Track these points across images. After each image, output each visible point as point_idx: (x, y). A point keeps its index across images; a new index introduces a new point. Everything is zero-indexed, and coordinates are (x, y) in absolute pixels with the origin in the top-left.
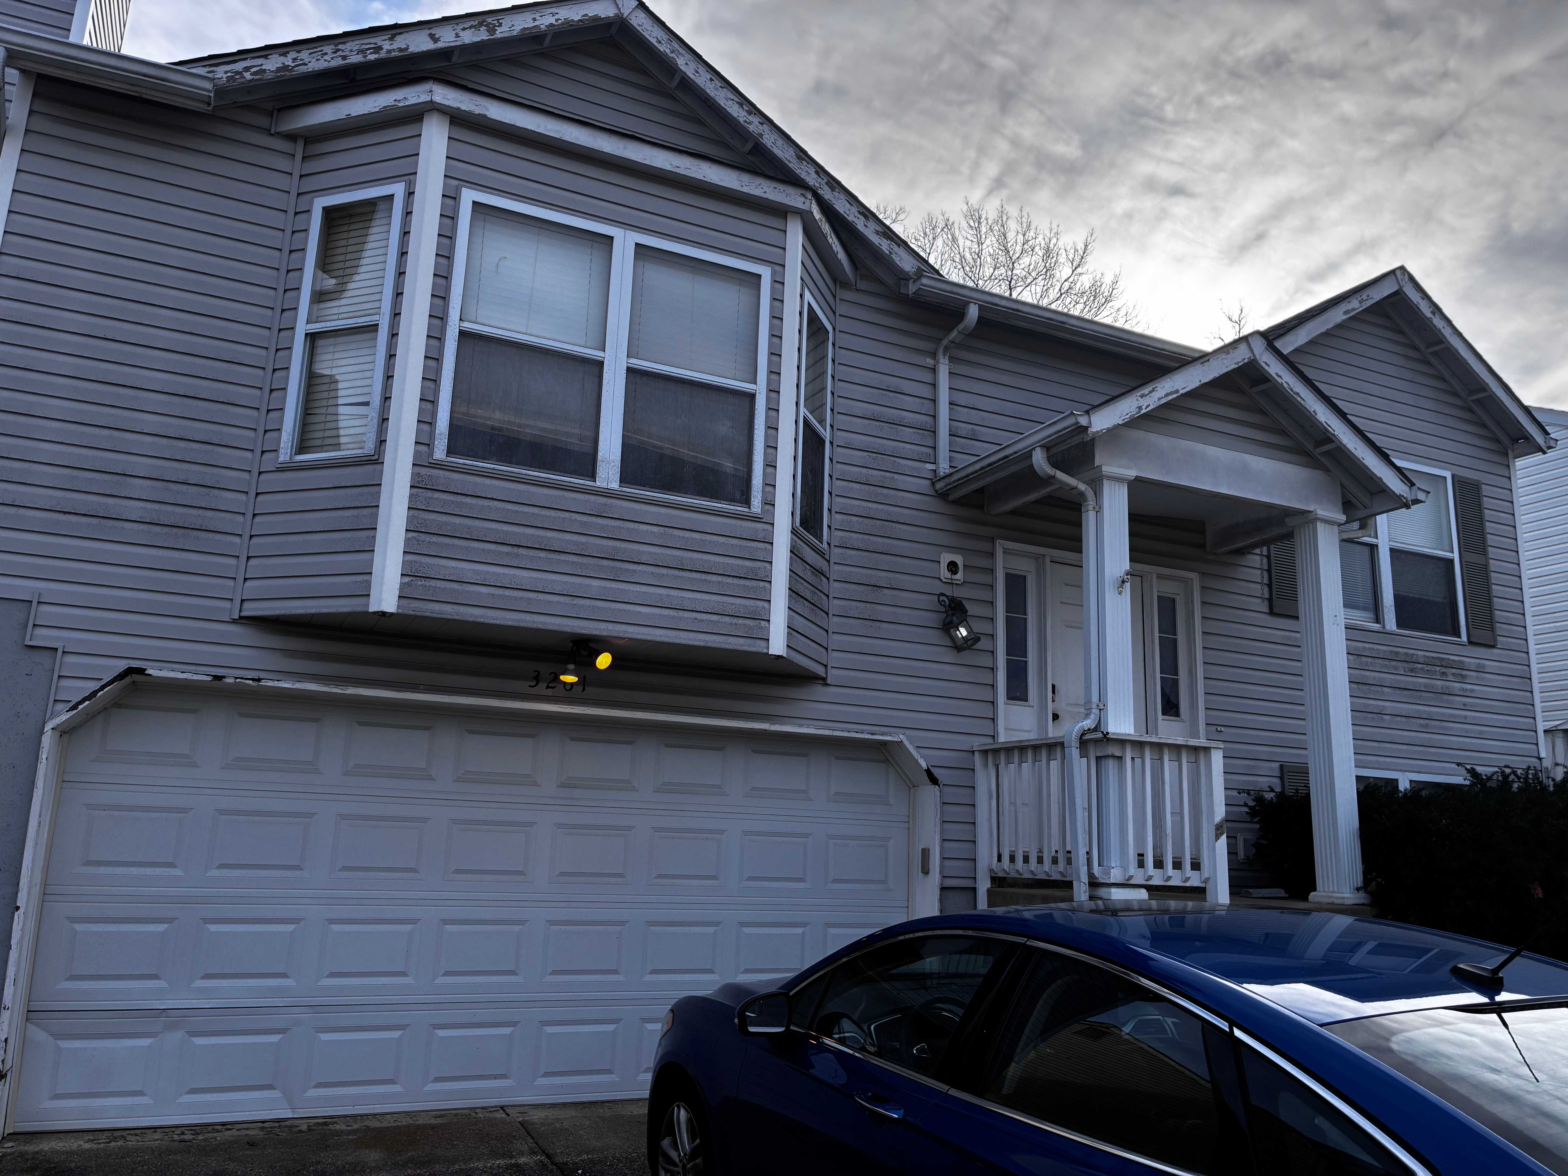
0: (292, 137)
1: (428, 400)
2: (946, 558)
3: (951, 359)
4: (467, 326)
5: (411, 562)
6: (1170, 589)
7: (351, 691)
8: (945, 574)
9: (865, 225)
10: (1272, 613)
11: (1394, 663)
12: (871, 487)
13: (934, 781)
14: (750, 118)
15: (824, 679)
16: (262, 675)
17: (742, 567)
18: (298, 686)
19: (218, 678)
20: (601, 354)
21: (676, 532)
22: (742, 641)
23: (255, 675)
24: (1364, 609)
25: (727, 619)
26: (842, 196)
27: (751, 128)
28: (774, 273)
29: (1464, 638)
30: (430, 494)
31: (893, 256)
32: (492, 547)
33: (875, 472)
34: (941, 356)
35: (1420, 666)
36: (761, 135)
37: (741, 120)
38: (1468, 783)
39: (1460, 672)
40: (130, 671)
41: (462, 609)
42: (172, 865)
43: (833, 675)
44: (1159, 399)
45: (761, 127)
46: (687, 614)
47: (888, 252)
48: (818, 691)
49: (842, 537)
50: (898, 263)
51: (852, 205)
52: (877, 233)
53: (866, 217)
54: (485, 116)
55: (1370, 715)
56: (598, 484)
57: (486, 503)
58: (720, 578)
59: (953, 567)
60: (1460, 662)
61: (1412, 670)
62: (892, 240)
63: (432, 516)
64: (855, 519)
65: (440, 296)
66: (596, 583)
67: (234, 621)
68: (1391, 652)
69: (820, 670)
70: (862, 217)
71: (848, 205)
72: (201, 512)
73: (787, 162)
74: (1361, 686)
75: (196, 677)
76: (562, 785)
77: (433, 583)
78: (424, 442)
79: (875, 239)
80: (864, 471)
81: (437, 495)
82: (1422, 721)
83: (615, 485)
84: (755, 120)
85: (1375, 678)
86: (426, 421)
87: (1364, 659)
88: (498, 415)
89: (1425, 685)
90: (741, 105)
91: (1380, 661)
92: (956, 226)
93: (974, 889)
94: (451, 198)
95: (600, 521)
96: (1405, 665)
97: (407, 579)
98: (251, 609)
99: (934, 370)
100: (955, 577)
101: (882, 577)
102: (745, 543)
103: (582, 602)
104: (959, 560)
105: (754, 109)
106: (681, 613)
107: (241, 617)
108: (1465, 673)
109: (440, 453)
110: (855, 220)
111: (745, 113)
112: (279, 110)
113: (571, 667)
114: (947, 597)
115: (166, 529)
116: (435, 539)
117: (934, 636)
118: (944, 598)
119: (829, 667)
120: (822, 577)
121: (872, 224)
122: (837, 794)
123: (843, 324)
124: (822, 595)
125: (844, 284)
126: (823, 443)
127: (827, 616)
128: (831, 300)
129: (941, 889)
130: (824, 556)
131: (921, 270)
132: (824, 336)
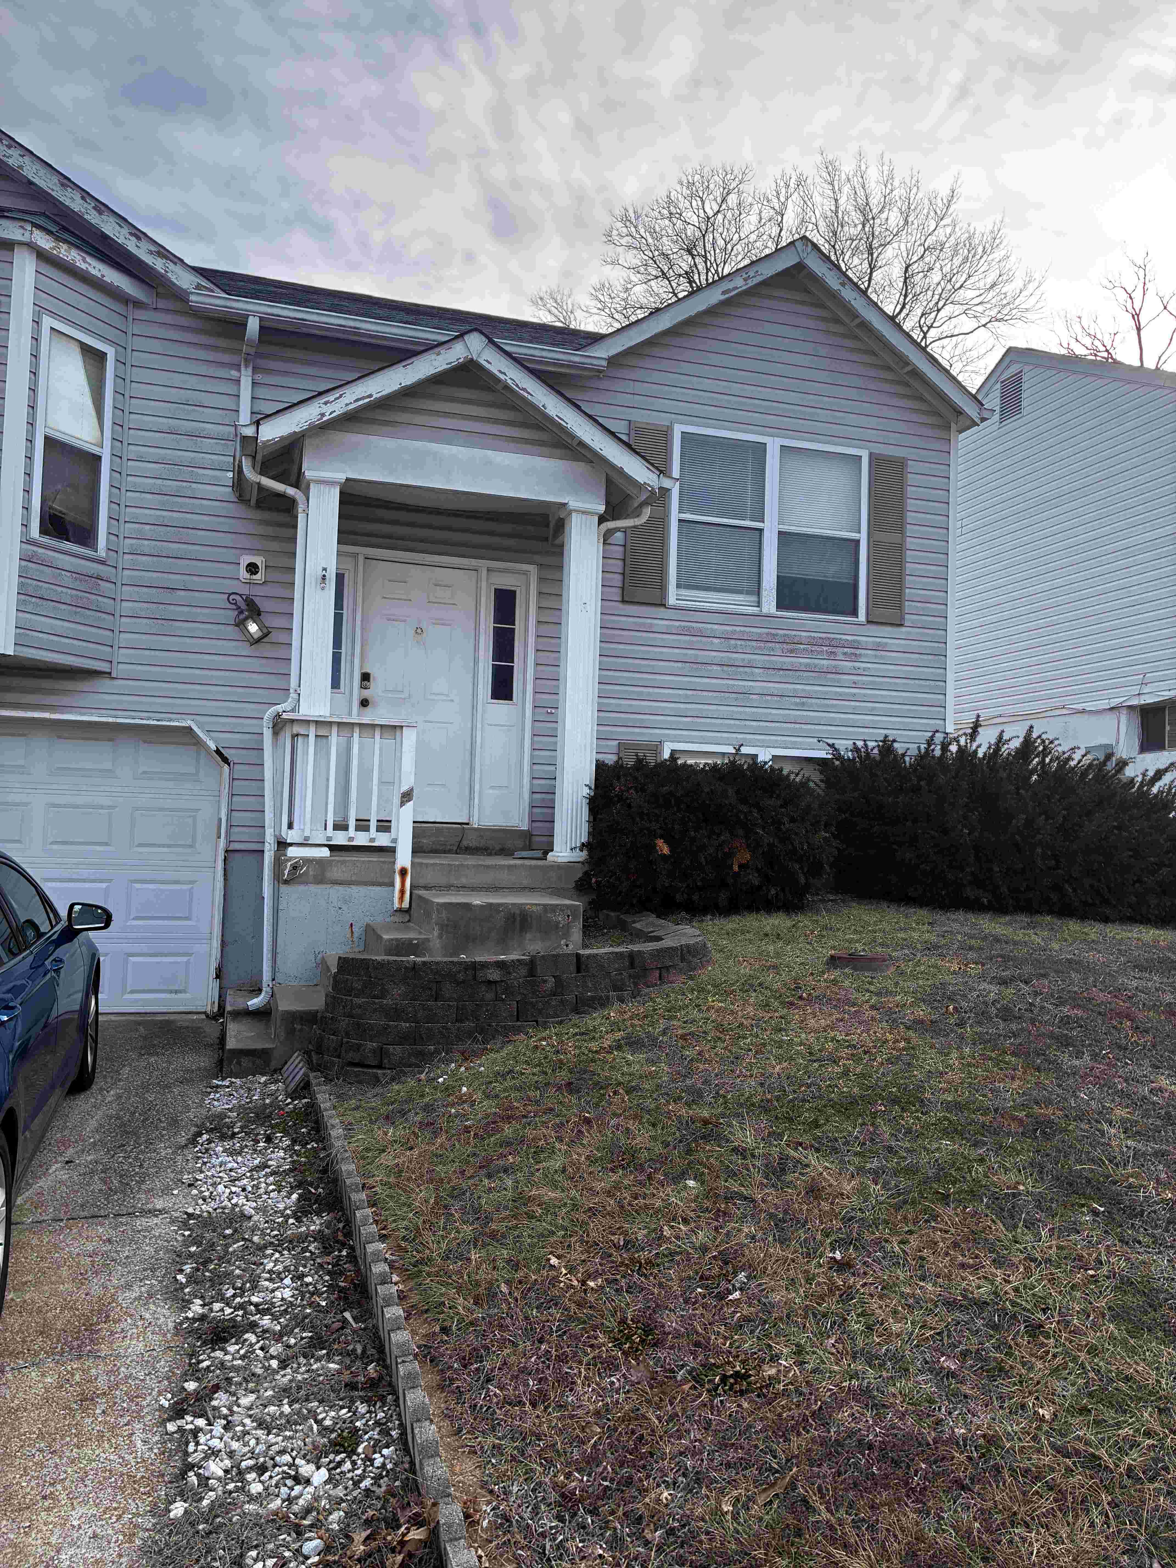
2: (246, 560)
3: (255, 370)
6: (506, 582)
8: (244, 574)
9: (137, 247)
10: (623, 601)
11: (770, 645)
12: (169, 497)
13: (225, 760)
15: (110, 673)
24: (748, 593)
26: (112, 219)
27: (11, 162)
29: (862, 616)
33: (173, 483)
34: (243, 369)
35: (802, 646)
38: (830, 756)
39: (853, 651)
43: (119, 669)
44: (347, 405)
47: (163, 272)
48: (102, 684)
50: (175, 281)
51: (121, 227)
52: (151, 253)
53: (139, 238)
55: (734, 695)
59: (252, 568)
60: (854, 641)
61: (792, 651)
64: (148, 527)
68: (767, 634)
71: (118, 227)
74: (725, 668)
79: (148, 259)
80: (159, 482)
82: (798, 700)
85: (744, 660)
87: (733, 642)
89: (807, 665)
91: (754, 644)
96: (785, 646)
99: (238, 381)
100: (254, 577)
104: (259, 560)
108: (858, 652)
110: (127, 242)
114: (241, 595)
117: (232, 631)
118: (238, 598)
119: (115, 663)
120: (100, 582)
121: (145, 245)
122: (144, 772)
123: (139, 343)
124: (100, 598)
125: (138, 304)
126: (99, 458)
127: (111, 617)
128: (117, 321)
129: (227, 851)
130: (103, 562)
131: (198, 287)
132: (102, 356)
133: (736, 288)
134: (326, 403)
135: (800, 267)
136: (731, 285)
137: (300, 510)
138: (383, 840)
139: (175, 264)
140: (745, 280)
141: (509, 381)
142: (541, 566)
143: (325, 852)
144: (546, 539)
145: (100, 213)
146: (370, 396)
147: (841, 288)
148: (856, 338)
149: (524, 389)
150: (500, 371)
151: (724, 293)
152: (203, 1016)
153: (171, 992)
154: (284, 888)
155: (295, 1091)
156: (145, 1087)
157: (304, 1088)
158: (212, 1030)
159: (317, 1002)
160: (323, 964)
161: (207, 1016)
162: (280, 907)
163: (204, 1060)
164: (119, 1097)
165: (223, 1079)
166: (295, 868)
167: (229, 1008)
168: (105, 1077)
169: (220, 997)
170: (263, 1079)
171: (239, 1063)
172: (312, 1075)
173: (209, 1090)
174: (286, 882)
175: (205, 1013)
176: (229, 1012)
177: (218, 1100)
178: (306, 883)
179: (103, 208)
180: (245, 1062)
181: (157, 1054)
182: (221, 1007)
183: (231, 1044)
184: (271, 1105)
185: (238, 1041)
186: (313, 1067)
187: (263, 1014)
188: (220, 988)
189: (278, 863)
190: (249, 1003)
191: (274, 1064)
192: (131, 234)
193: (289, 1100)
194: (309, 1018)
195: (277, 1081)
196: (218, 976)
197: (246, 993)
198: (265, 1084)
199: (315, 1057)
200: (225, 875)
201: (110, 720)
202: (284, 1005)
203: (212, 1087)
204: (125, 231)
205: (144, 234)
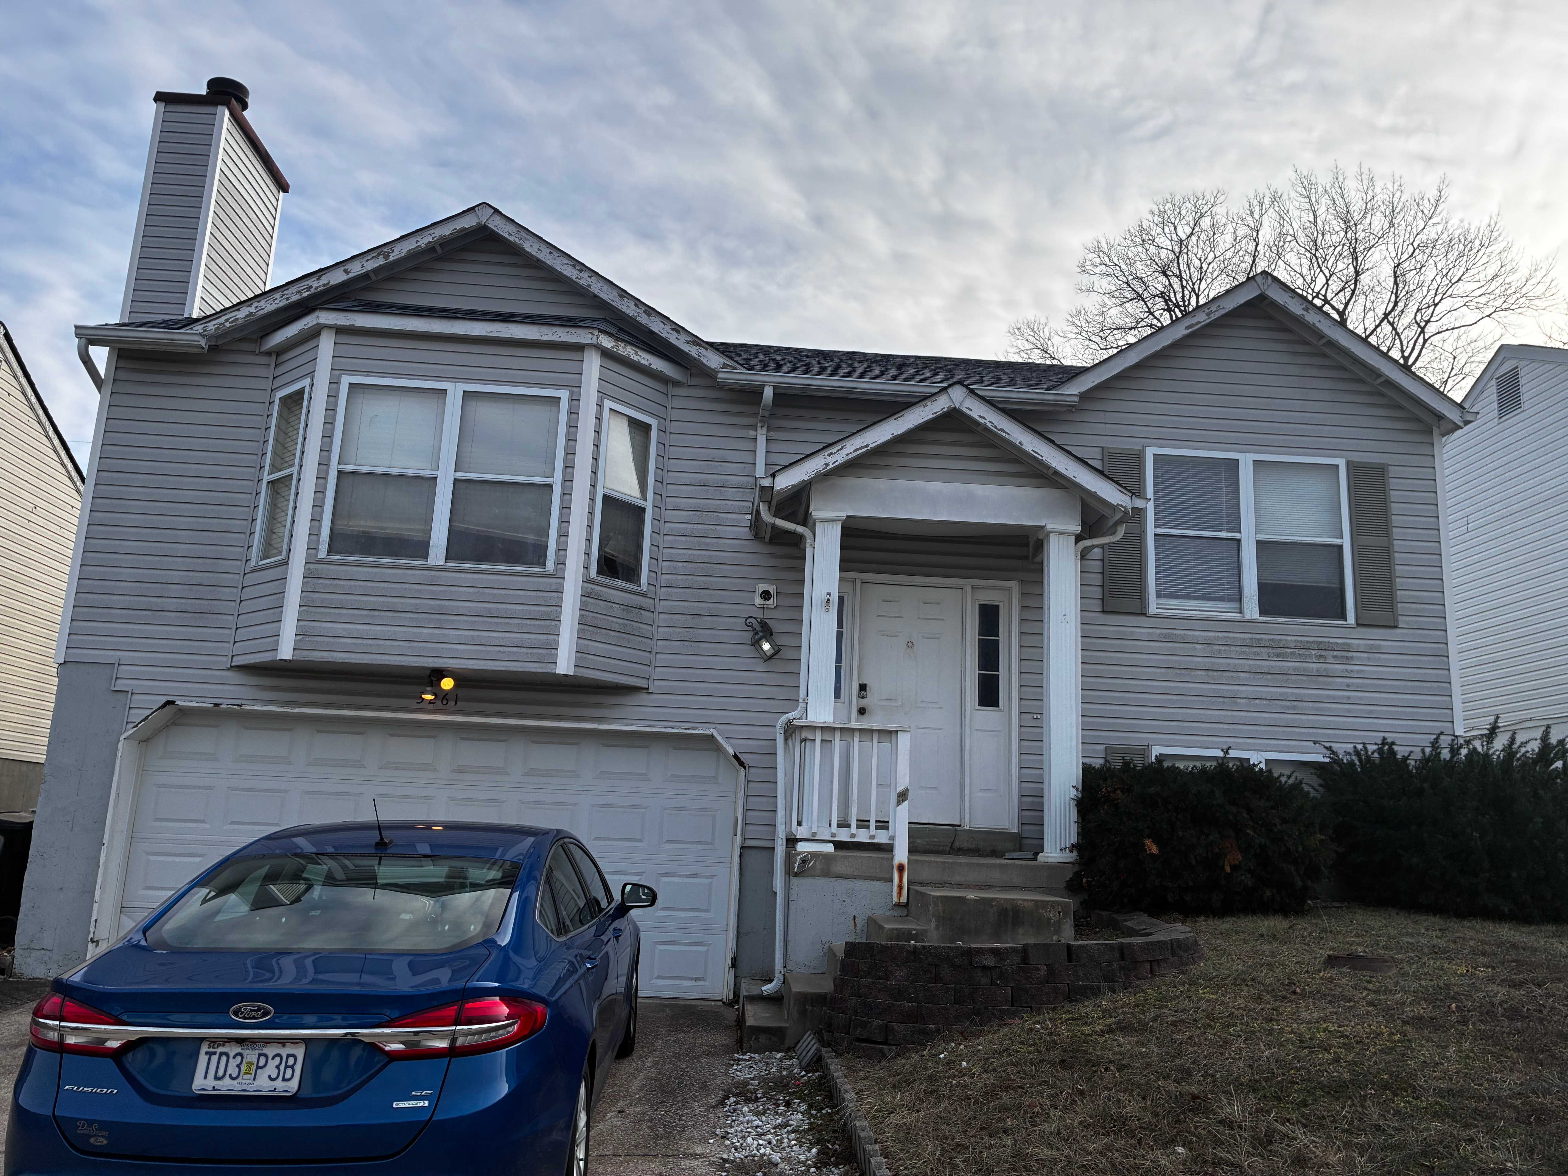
0: (268, 353)
1: (316, 520)
2: (761, 588)
3: (769, 429)
4: (343, 467)
5: (302, 626)
6: (990, 598)
7: (297, 710)
8: (759, 601)
9: (677, 338)
10: (1104, 612)
11: (1255, 649)
12: (697, 538)
13: (742, 764)
14: (581, 275)
15: (647, 689)
16: (244, 702)
17: (539, 611)
18: (265, 708)
19: (216, 705)
20: (436, 472)
21: (487, 591)
22: (536, 665)
23: (239, 702)
24: (1230, 600)
25: (524, 650)
26: (658, 319)
27: (581, 282)
28: (572, 393)
29: (1351, 619)
30: (316, 581)
31: (701, 358)
32: (356, 612)
33: (700, 526)
34: (759, 428)
35: (1289, 650)
36: (590, 286)
37: (574, 278)
38: (1327, 760)
39: (1344, 654)
40: (168, 703)
41: (335, 654)
42: (203, 822)
43: (654, 686)
44: (847, 455)
45: (589, 280)
46: (492, 648)
47: (697, 356)
48: (643, 698)
49: (668, 580)
50: (706, 363)
51: (665, 324)
52: (688, 342)
53: (678, 332)
54: (353, 325)
55: (1221, 700)
56: (429, 562)
57: (353, 583)
58: (520, 621)
59: (766, 595)
60: (1344, 644)
61: (1278, 655)
62: (700, 346)
63: (317, 595)
64: (680, 564)
65: (326, 450)
66: (426, 631)
67: (228, 669)
68: (1251, 639)
69: (642, 683)
70: (674, 333)
71: (663, 326)
72: (210, 602)
73: (611, 302)
74: (1210, 673)
75: (204, 705)
76: (454, 771)
77: (316, 638)
78: (312, 548)
79: (686, 348)
80: (690, 526)
81: (321, 581)
82: (1288, 703)
83: (441, 562)
84: (585, 275)
85: (1229, 664)
86: (314, 534)
87: (1216, 647)
88: (363, 523)
89: (1295, 669)
90: (574, 266)
91: (1238, 649)
92: (1284, 197)
93: (773, 848)
94: (334, 383)
95: (431, 588)
96: (1270, 650)
97: (299, 638)
98: (238, 661)
99: (755, 439)
100: (767, 603)
101: (702, 608)
102: (541, 594)
103: (415, 644)
104: (771, 588)
105: (583, 267)
106: (488, 648)
107: (232, 667)
108: (1350, 654)
109: (323, 553)
110: (669, 336)
111: (577, 272)
112: (262, 337)
113: (429, 689)
114: (756, 619)
115: (191, 615)
116: (319, 610)
117: (749, 650)
118: (753, 621)
119: (651, 680)
120: (642, 612)
121: (683, 337)
122: (672, 776)
123: (676, 414)
124: (641, 625)
125: (676, 383)
126: (643, 510)
127: (649, 641)
128: (660, 398)
129: (742, 848)
130: (644, 595)
131: (725, 366)
132: (647, 428)
133: (1200, 322)
134: (829, 455)
135: (1262, 297)
136: (1193, 321)
137: (808, 545)
138: (881, 837)
139: (706, 349)
140: (1208, 314)
141: (989, 425)
142: (1022, 582)
143: (830, 848)
144: (1027, 558)
145: (649, 315)
146: (867, 446)
147: (1305, 313)
148: (1325, 356)
149: (1002, 430)
150: (980, 416)
151: (1187, 328)
152: (721, 1003)
153: (691, 979)
154: (794, 881)
155: (808, 1065)
156: (677, 1056)
157: (817, 1063)
158: (730, 1015)
159: (827, 986)
160: (831, 952)
161: (724, 1003)
162: (791, 898)
163: (723, 1039)
164: (656, 1063)
165: (744, 1054)
166: (804, 861)
167: (744, 993)
168: (642, 1047)
169: (735, 985)
170: (779, 1055)
171: (757, 1039)
172: (824, 1050)
173: (732, 1062)
174: (796, 875)
175: (721, 1000)
176: (745, 997)
177: (740, 1071)
178: (813, 876)
179: (651, 311)
180: (763, 1039)
181: (684, 1031)
182: (736, 994)
183: (750, 1021)
184: (787, 1076)
185: (755, 1020)
186: (824, 1043)
187: (775, 1000)
188: (736, 977)
189: (789, 858)
190: (763, 988)
191: (788, 1043)
192: (672, 329)
193: (804, 1073)
194: (819, 999)
195: (791, 1058)
196: (733, 965)
197: (758, 982)
198: (781, 1060)
199: (826, 1036)
200: (741, 869)
201: (647, 729)
202: (796, 988)
203: (735, 1060)
204: (668, 328)
205: (683, 328)
